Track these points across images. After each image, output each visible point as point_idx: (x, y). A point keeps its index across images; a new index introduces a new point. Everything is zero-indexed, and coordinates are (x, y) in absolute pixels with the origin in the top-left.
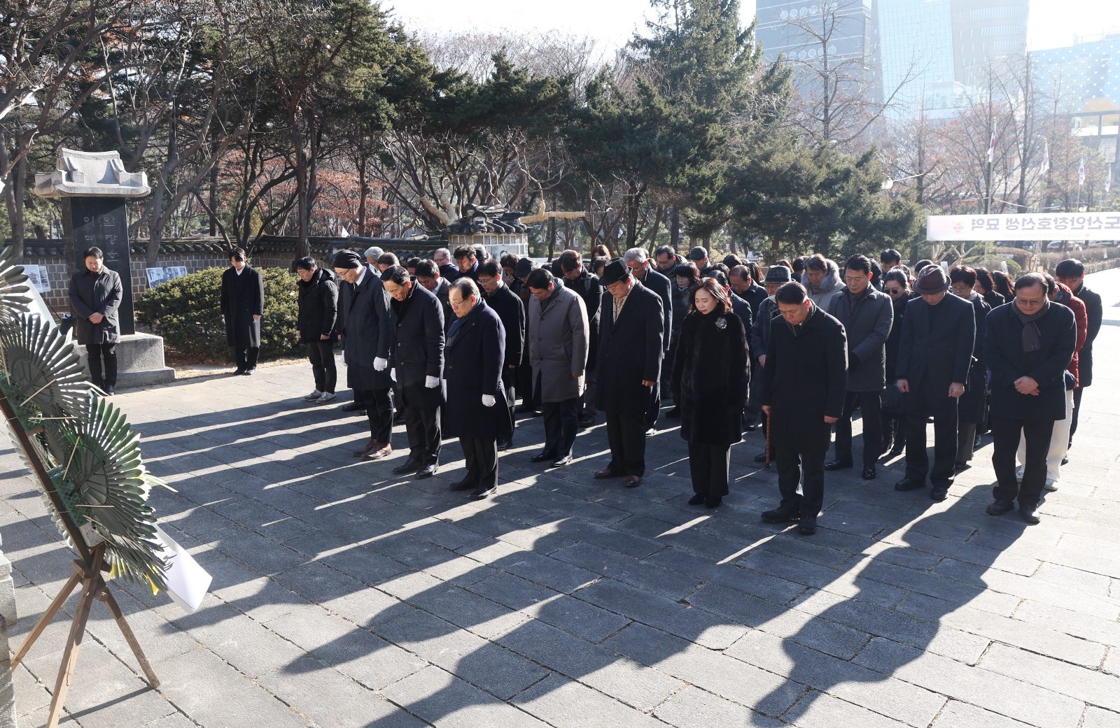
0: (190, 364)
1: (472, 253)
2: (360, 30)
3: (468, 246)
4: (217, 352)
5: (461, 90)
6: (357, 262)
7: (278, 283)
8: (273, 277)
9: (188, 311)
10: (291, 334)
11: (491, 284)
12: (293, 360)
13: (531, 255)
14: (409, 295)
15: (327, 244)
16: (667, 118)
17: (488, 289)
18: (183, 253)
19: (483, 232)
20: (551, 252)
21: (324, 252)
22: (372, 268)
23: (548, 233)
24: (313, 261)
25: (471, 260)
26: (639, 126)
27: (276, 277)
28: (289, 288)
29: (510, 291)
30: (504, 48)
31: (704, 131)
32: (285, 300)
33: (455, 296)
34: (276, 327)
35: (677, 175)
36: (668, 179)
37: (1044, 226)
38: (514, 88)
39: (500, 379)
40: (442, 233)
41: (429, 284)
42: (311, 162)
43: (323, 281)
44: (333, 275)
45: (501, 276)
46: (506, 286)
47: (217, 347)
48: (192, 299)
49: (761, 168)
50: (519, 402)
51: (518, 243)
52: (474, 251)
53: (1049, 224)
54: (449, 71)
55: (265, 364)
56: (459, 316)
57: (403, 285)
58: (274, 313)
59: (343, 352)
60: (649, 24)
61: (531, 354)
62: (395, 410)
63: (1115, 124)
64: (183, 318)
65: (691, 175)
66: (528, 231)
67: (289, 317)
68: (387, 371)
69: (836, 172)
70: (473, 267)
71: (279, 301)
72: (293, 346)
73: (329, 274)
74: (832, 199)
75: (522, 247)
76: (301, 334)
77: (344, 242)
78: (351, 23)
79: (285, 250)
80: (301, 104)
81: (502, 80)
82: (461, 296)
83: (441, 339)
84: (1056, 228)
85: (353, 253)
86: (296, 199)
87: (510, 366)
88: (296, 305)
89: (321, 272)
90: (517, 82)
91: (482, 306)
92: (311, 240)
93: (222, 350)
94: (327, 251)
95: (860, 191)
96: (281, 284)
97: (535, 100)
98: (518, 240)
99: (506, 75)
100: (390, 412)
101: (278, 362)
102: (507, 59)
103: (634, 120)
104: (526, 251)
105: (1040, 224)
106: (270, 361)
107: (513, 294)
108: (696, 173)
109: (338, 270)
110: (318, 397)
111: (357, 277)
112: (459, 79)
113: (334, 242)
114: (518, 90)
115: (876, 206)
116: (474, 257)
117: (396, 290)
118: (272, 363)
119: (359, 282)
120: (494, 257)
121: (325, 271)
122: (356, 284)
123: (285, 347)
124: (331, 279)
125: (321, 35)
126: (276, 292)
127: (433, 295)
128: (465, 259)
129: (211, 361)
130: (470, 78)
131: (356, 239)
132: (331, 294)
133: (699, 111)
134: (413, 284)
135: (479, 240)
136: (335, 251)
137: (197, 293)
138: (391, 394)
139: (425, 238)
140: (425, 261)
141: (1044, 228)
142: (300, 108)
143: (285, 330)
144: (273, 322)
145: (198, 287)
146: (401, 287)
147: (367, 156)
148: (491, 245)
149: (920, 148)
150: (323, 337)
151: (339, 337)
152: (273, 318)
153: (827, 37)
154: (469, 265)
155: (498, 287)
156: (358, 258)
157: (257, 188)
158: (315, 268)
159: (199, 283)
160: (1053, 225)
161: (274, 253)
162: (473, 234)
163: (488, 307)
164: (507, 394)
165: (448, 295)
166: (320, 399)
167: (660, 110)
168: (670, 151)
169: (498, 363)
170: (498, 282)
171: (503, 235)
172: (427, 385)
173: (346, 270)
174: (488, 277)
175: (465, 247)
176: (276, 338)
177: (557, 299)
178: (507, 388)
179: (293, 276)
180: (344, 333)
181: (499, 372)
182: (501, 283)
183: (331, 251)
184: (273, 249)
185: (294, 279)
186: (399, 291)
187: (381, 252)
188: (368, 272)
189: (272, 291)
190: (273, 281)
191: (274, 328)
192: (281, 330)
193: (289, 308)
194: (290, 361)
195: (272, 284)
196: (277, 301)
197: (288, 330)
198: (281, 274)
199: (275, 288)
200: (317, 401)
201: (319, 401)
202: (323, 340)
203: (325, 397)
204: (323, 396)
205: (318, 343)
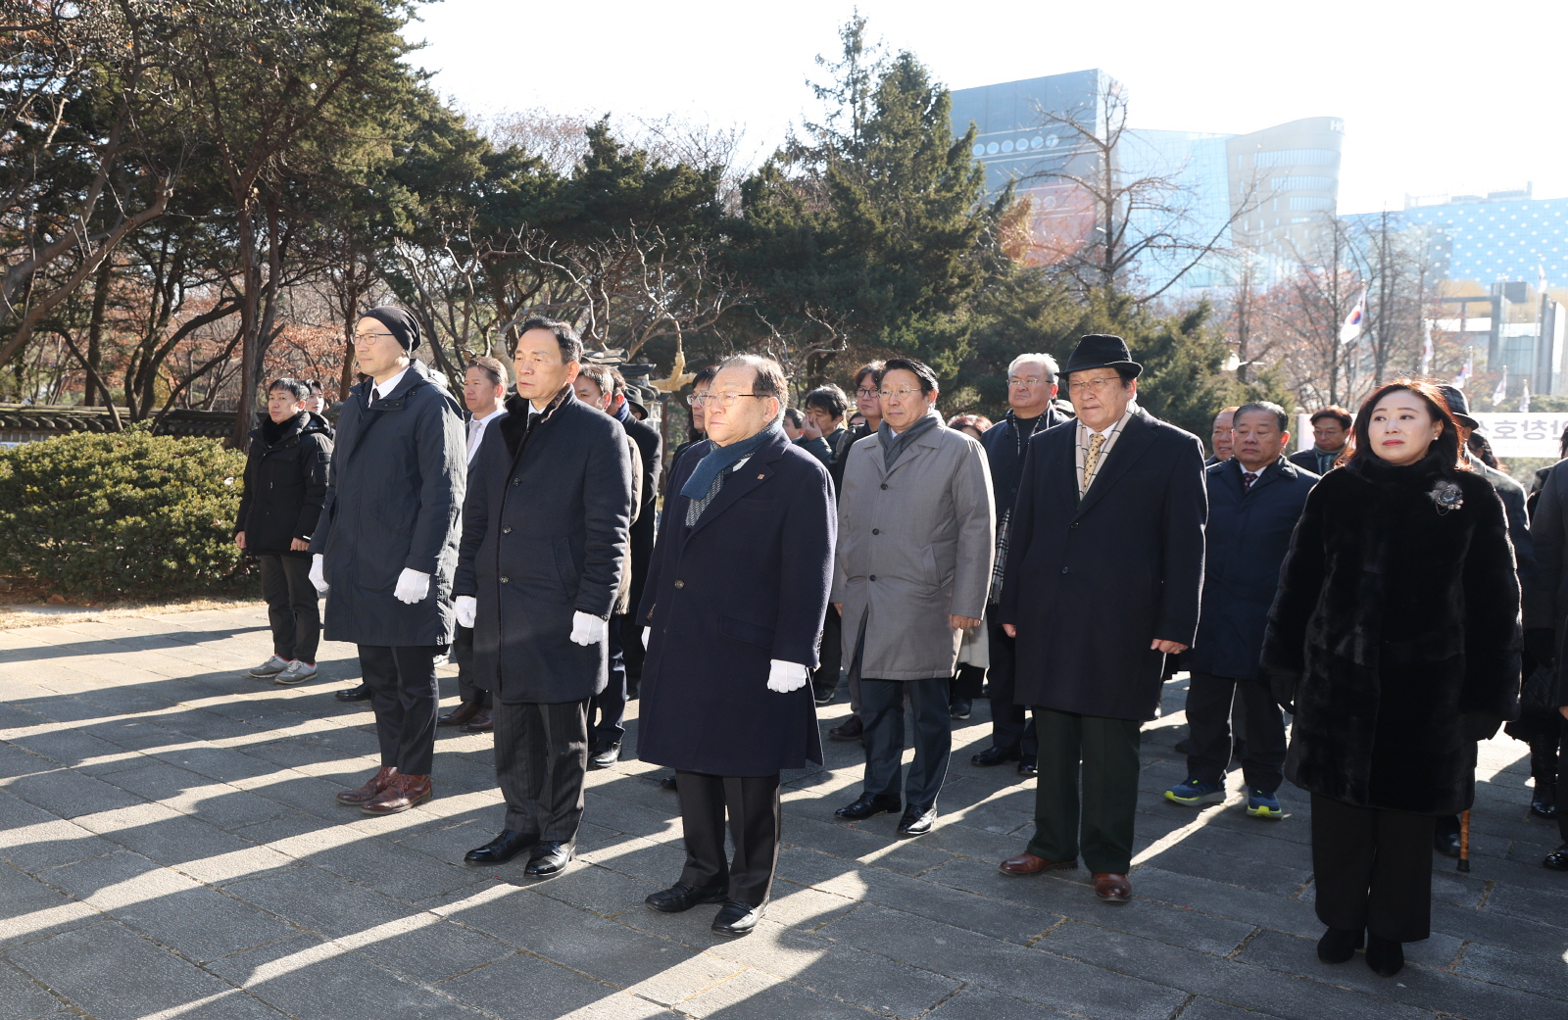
0: (18, 603)
2: (372, 58)
4: (75, 582)
5: (530, 183)
7: (202, 463)
8: (193, 453)
9: (22, 505)
10: (224, 553)
16: (881, 237)
18: (34, 429)
26: (830, 251)
27: (200, 451)
28: (223, 472)
30: (607, 117)
31: (942, 263)
32: (214, 492)
34: (195, 539)
35: (900, 329)
36: (885, 332)
37: (1505, 433)
38: (622, 182)
42: (269, 289)
47: (75, 571)
48: (34, 481)
49: (1027, 329)
53: (1514, 430)
54: (513, 152)
55: (169, 608)
58: (191, 514)
60: (810, 127)
63: (1484, 315)
64: (13, 516)
65: (920, 329)
66: (661, 399)
67: (221, 523)
69: (1146, 340)
71: (203, 493)
72: (225, 576)
74: (1150, 380)
78: (356, 47)
80: (259, 184)
81: (602, 167)
84: (1526, 436)
86: (239, 347)
90: (627, 172)
93: (84, 578)
95: (1194, 371)
96: (208, 464)
97: (657, 200)
99: (609, 160)
101: (193, 605)
102: (609, 135)
103: (825, 239)
105: (1497, 430)
106: (178, 603)
108: (929, 328)
110: (278, 671)
112: (526, 165)
114: (628, 183)
115: (1220, 393)
118: (182, 607)
123: (210, 578)
125: (302, 68)
126: (198, 478)
129: (61, 598)
130: (545, 167)
133: (934, 228)
137: (44, 472)
141: (1505, 436)
142: (256, 190)
143: (211, 546)
144: (189, 531)
145: (47, 461)
147: (361, 291)
149: (1242, 322)
150: (296, 543)
152: (188, 523)
153: (1111, 142)
157: (173, 328)
159: (50, 456)
160: (1520, 432)
166: (283, 675)
167: (870, 223)
168: (891, 287)
176: (193, 561)
179: (231, 453)
185: (233, 458)
189: (192, 474)
190: (193, 458)
191: (189, 542)
192: (204, 545)
193: (222, 506)
194: (218, 605)
195: (191, 462)
196: (198, 493)
197: (218, 546)
198: (210, 447)
199: (196, 470)
200: (277, 680)
201: (281, 679)
202: (296, 551)
203: (294, 672)
204: (290, 670)
205: (284, 559)
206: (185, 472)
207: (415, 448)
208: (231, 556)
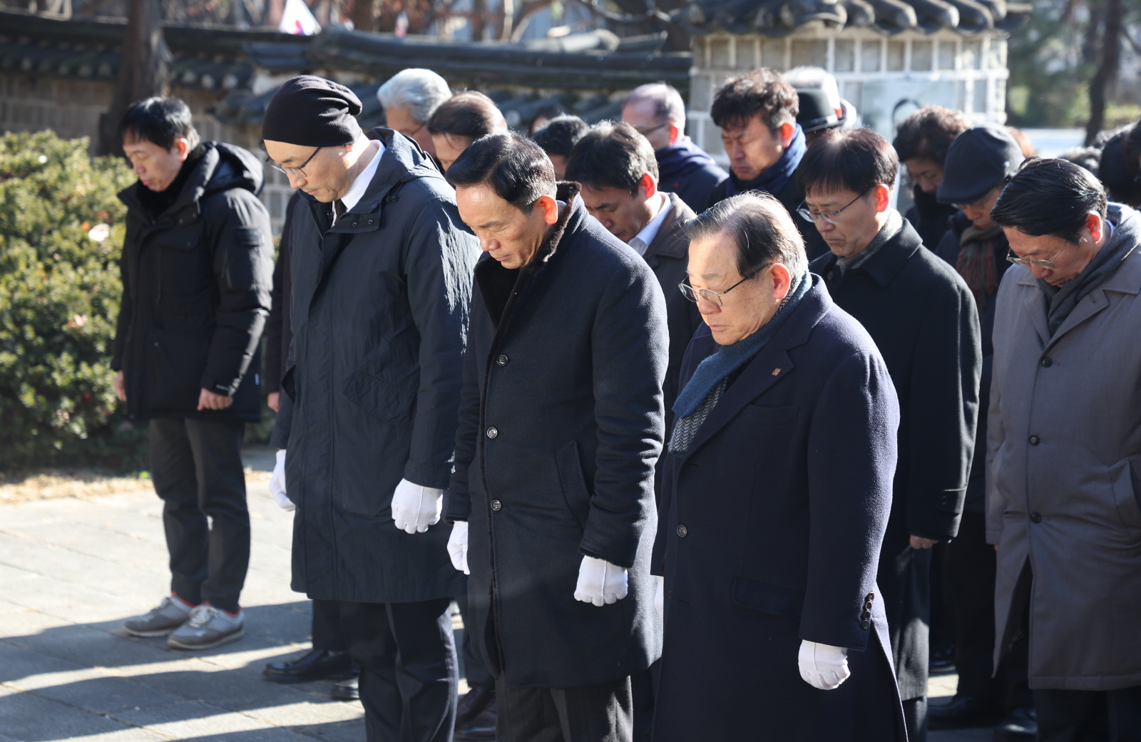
1: (781, 104)
3: (766, 76)
6: (350, 123)
7: (45, 193)
8: (28, 170)
10: (88, 383)
11: (852, 223)
12: (88, 480)
13: (1014, 120)
14: (544, 249)
15: (230, 55)
17: (840, 242)
19: (828, 23)
20: (1098, 107)
21: (218, 83)
22: (404, 148)
23: (1090, 33)
24: (184, 115)
25: (776, 132)
27: (40, 168)
28: (86, 212)
29: (927, 253)
32: (69, 256)
33: (710, 261)
34: (33, 355)
39: (871, 585)
40: (672, 26)
41: (617, 216)
43: (216, 190)
44: (254, 168)
45: (893, 193)
46: (911, 232)
50: (944, 686)
51: (964, 68)
52: (792, 95)
56: (721, 338)
57: (527, 209)
58: (24, 304)
59: (281, 455)
61: (994, 499)
62: (462, 687)
66: (1009, 23)
67: (81, 321)
68: (440, 532)
70: (784, 159)
71: (48, 260)
72: (92, 429)
73: (238, 167)
75: (982, 85)
76: (127, 385)
77: (295, 48)
79: (74, 72)
82: (733, 264)
83: (649, 423)
85: (337, 88)
87: (915, 541)
88: (112, 279)
89: (214, 157)
91: (813, 303)
92: (174, 37)
94: (230, 81)
96: (58, 196)
98: (964, 59)
100: (446, 689)
101: (30, 486)
104: (996, 102)
107: (938, 264)
109: (277, 149)
110: (175, 624)
111: (347, 179)
113: (261, 46)
116: (788, 119)
117: (500, 225)
119: (351, 200)
120: (868, 120)
121: (226, 157)
122: (341, 206)
123: (64, 434)
124: (249, 185)
126: (37, 228)
127: (632, 255)
128: (756, 127)
131: (344, 41)
132: (244, 242)
134: (564, 212)
135: (812, 53)
136: (263, 84)
138: (453, 621)
139: (602, 45)
140: (605, 128)
143: (64, 370)
144: (20, 338)
146: (518, 216)
148: (858, 76)
150: (207, 399)
151: (273, 400)
152: (20, 323)
154: (768, 149)
155: (879, 237)
156: (353, 110)
158: (190, 142)
161: (33, 80)
162: (787, 30)
163: (833, 311)
164: (899, 648)
165: (683, 259)
166: (182, 632)
169: (865, 523)
170: (881, 218)
171: (907, 36)
172: (581, 594)
173: (309, 150)
174: (841, 197)
175: (756, 80)
176: (28, 398)
177: (1116, 284)
178: (898, 622)
179: (103, 168)
180: (287, 383)
181: (866, 559)
182: (890, 220)
183: (245, 81)
184: (27, 64)
185: (106, 179)
186: (510, 231)
187: (439, 89)
188: (390, 162)
189: (24, 220)
190: (28, 183)
191: (24, 361)
192: (51, 369)
193: (84, 287)
194: (77, 486)
195: (25, 195)
196: (40, 257)
197: (77, 369)
198: (60, 159)
199: (34, 212)
200: (171, 641)
201: (179, 639)
202: (207, 411)
203: (203, 626)
204: (195, 622)
205: (188, 422)
206: (11, 215)
207: (404, 287)
208: (103, 389)
